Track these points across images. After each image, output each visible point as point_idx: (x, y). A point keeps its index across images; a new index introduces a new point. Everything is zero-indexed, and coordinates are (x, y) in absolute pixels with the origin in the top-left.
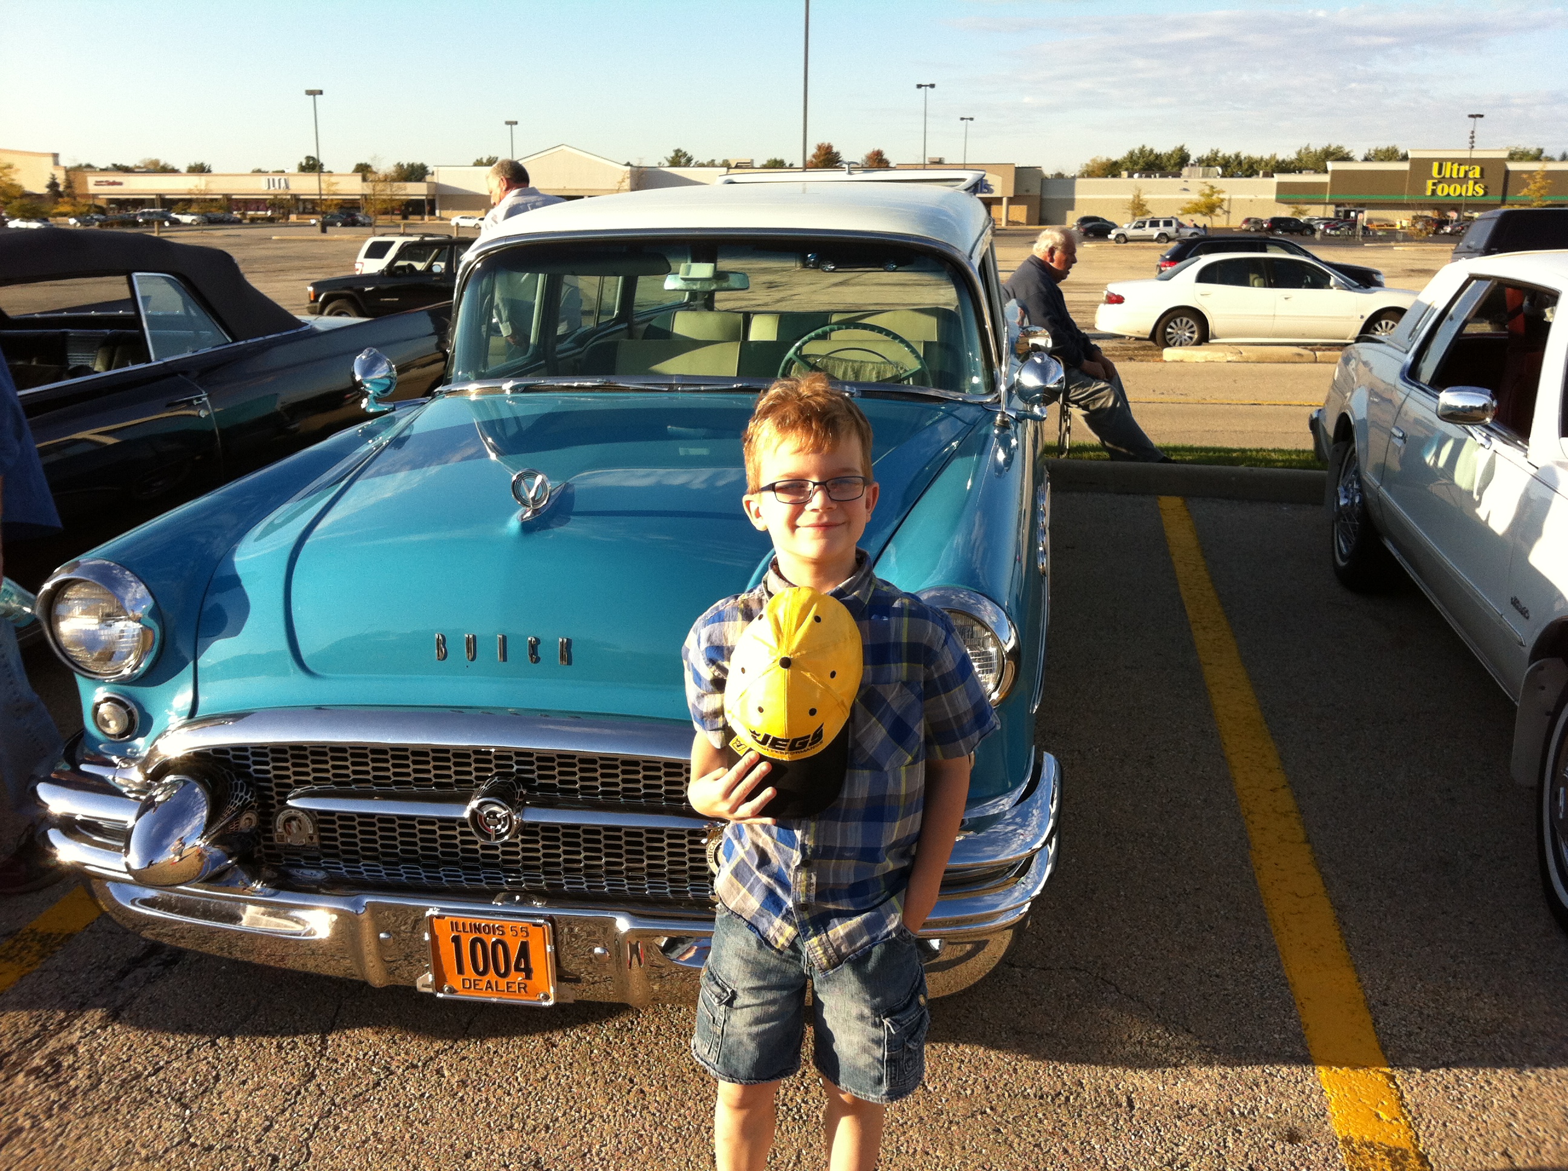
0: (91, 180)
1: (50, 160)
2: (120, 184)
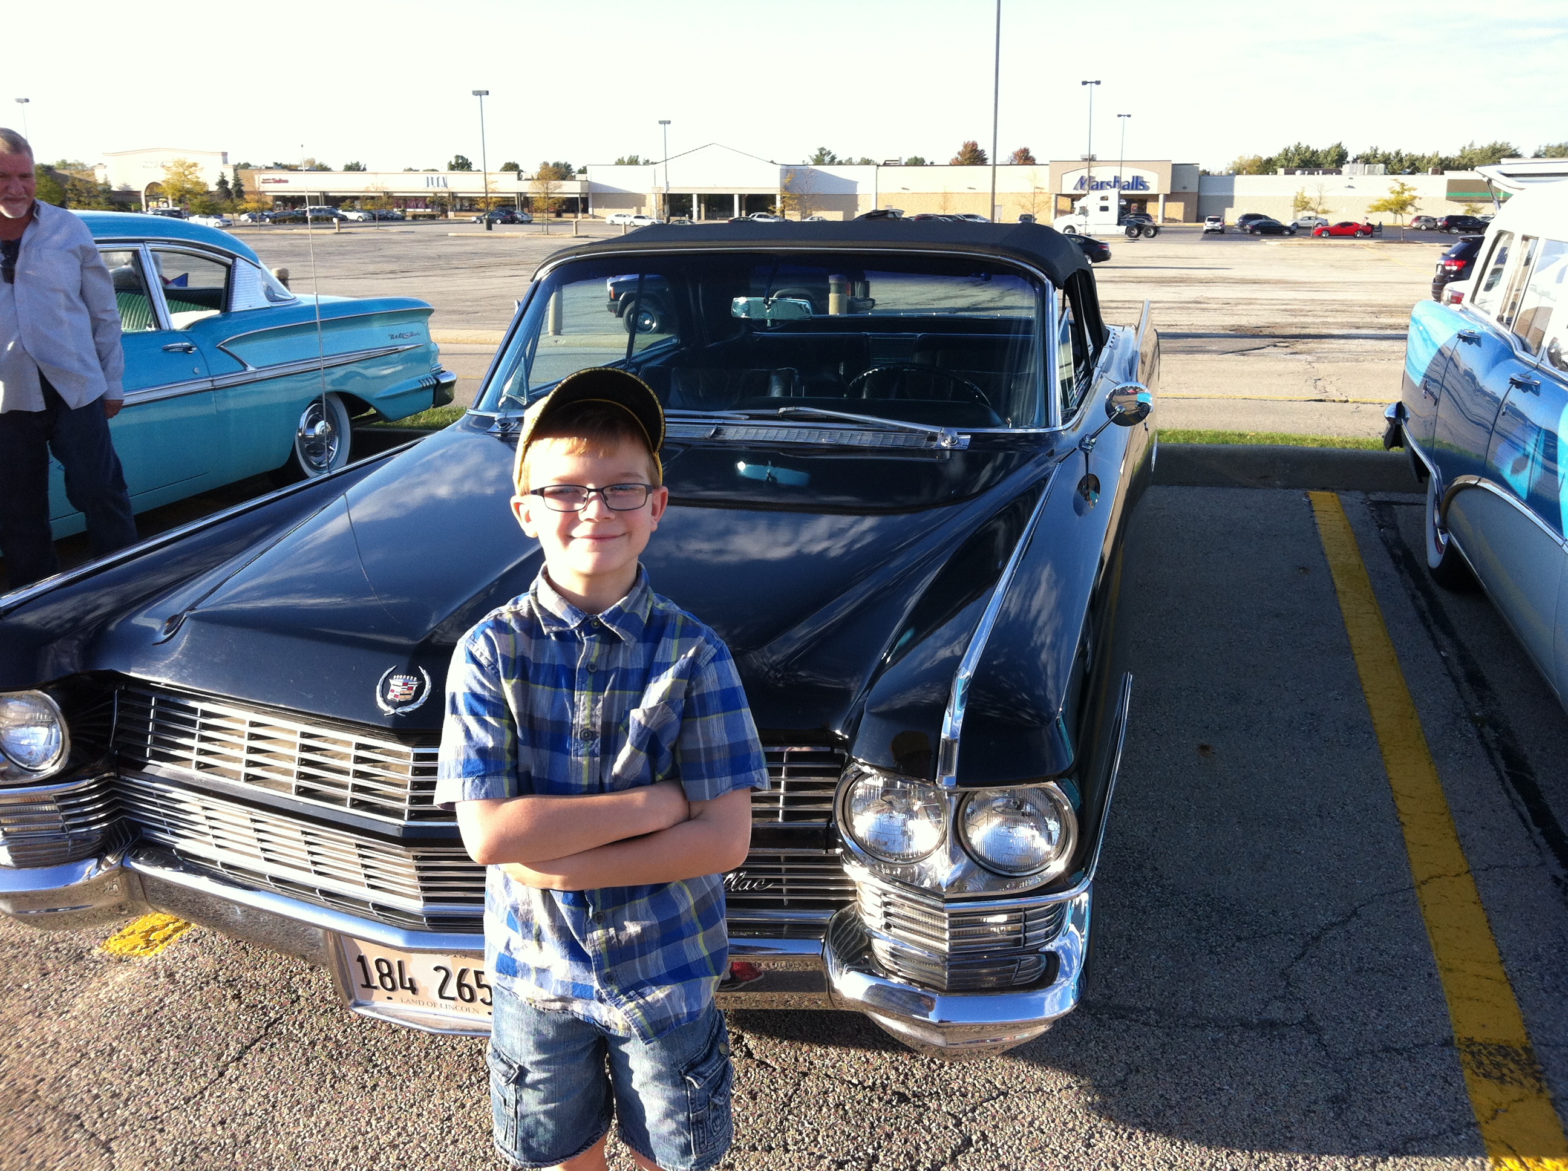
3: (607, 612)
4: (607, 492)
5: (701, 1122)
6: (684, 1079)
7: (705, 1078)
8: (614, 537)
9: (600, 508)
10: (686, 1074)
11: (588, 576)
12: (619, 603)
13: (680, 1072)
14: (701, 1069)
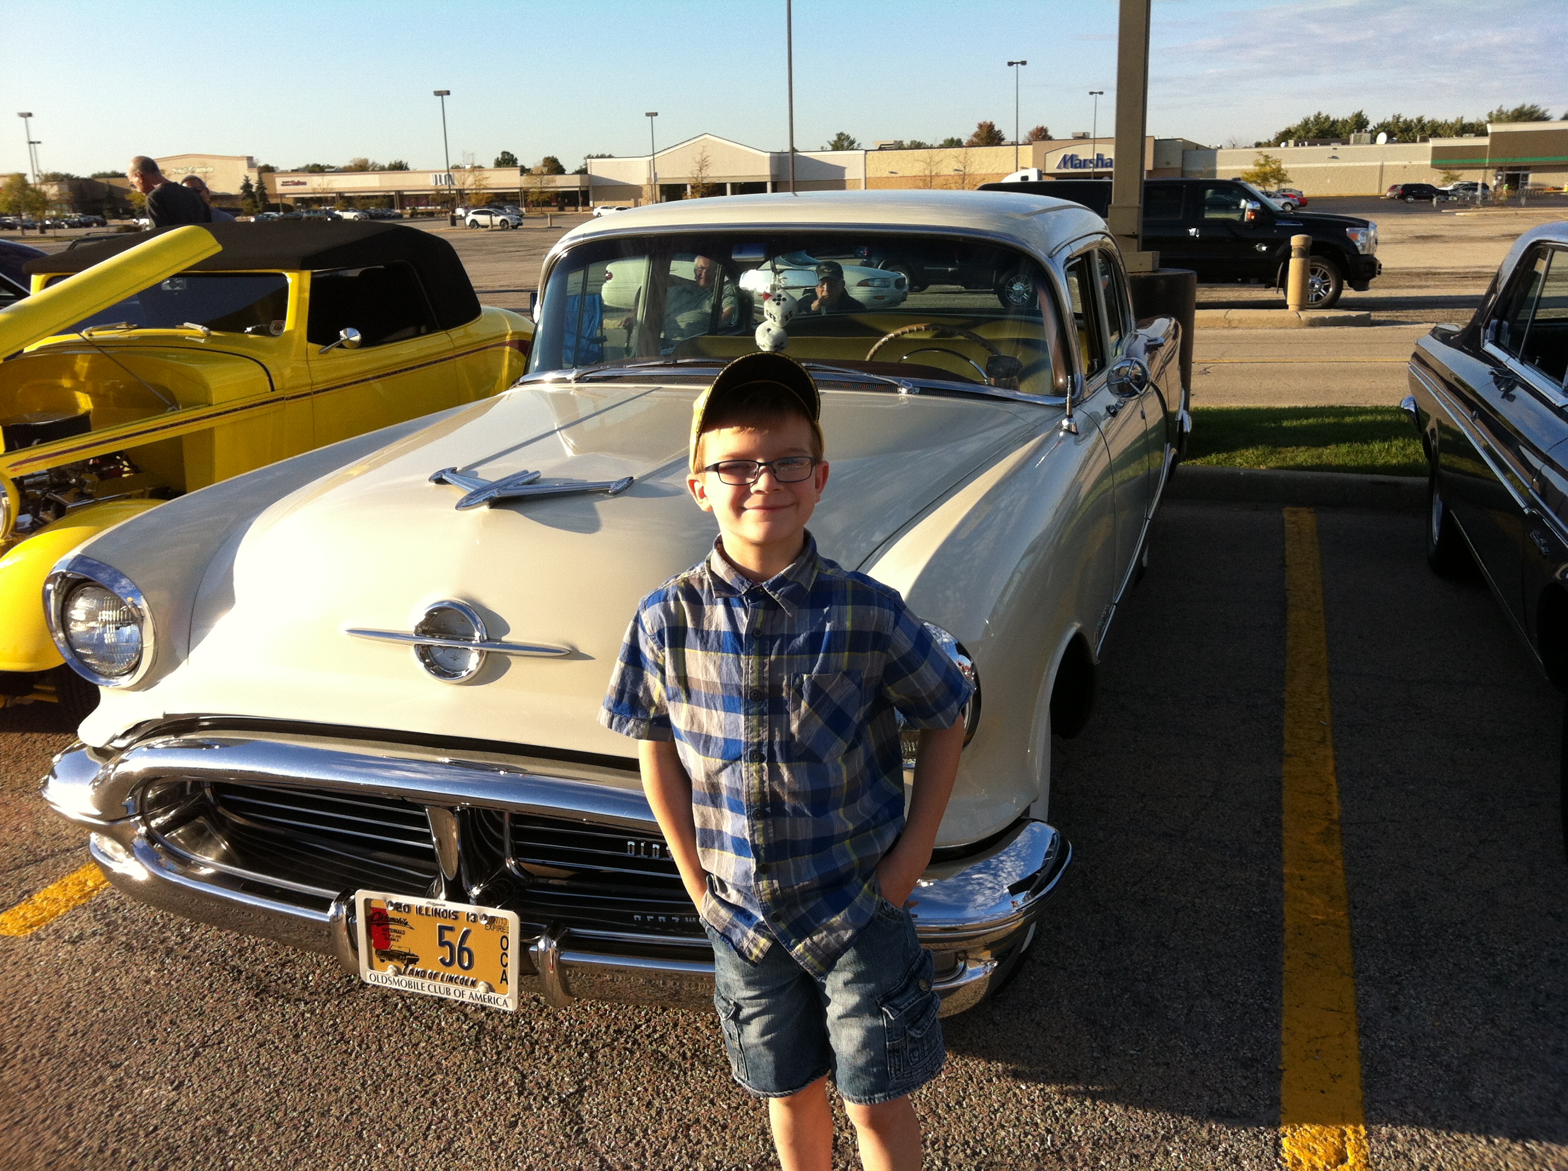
0: (279, 181)
1: (245, 163)
2: (304, 183)
3: (771, 581)
4: (775, 466)
5: (897, 1051)
6: (881, 1010)
7: (901, 1010)
8: (783, 507)
9: (770, 481)
10: (882, 1005)
11: (758, 545)
12: (782, 572)
13: (877, 1003)
14: (896, 1002)
